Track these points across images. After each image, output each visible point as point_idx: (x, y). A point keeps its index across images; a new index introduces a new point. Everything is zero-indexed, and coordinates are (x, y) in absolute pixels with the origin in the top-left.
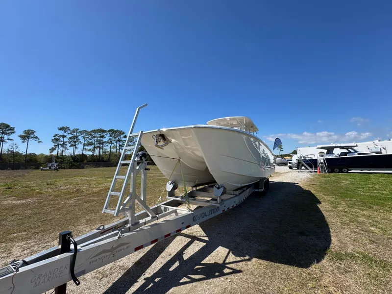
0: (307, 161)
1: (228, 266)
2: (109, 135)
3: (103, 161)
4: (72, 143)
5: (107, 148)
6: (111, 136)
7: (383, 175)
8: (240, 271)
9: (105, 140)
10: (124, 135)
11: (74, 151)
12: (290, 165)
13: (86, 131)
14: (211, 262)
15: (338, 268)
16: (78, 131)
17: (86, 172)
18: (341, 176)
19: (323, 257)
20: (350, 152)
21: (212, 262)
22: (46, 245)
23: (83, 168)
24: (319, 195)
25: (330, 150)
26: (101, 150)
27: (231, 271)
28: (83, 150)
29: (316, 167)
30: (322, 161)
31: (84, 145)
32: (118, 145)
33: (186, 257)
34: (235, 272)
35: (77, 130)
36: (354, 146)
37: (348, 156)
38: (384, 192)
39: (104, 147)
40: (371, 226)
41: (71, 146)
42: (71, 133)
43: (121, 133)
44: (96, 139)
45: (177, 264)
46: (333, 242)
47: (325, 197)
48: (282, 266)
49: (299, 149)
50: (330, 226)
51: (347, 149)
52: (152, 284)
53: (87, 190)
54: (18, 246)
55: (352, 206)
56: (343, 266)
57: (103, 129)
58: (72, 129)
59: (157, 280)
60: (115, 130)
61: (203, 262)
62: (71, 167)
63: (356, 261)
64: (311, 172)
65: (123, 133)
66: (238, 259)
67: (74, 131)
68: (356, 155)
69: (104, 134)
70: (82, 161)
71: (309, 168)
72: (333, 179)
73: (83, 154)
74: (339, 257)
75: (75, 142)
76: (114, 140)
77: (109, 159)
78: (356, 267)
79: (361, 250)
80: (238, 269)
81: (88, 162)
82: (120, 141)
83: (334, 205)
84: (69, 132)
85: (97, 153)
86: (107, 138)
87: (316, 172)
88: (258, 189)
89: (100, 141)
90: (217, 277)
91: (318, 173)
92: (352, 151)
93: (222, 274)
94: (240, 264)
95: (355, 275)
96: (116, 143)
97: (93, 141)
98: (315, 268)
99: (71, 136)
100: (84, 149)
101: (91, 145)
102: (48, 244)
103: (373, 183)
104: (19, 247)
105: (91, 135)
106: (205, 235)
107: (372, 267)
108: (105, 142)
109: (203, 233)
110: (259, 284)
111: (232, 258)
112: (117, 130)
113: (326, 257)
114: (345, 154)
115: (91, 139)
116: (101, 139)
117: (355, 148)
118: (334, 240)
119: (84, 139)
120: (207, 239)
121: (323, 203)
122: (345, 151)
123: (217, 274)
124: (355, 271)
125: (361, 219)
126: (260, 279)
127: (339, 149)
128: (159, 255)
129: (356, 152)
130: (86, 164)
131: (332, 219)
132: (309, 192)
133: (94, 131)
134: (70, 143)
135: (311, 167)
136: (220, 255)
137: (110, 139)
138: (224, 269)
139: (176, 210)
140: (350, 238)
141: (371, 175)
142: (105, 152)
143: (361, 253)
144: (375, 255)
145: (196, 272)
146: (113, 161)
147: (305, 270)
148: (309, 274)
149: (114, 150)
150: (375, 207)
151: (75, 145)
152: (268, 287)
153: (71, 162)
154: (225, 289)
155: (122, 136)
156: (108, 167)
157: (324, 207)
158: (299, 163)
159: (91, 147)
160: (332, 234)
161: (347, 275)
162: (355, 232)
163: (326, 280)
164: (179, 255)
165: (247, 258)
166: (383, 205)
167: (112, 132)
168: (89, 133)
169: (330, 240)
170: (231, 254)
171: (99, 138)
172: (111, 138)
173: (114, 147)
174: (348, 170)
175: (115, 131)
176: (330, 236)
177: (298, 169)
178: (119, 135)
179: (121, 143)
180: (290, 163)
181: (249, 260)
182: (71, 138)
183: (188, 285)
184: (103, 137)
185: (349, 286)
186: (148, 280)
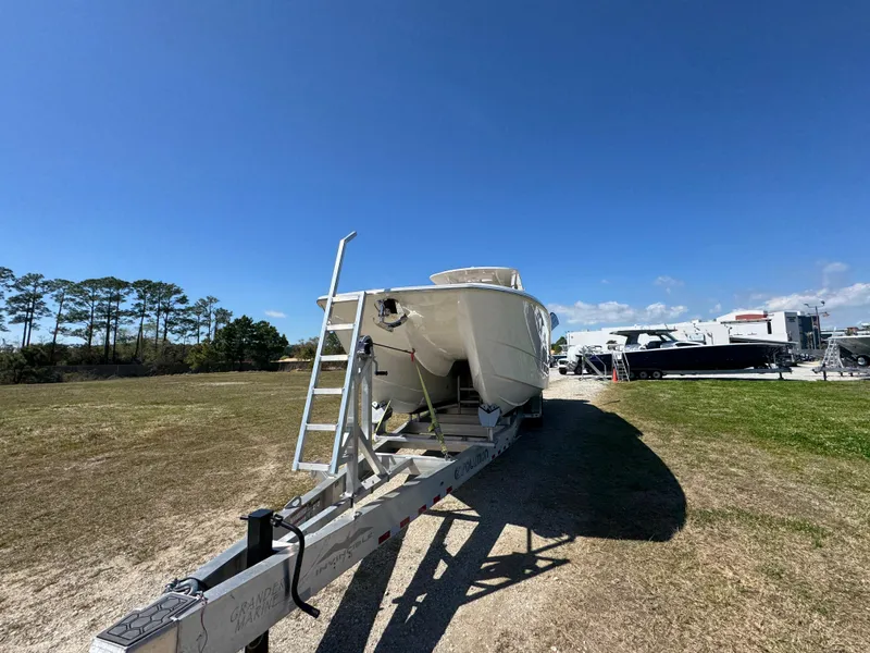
0: (594, 357)
1: (540, 555)
2: (136, 295)
3: (119, 362)
4: (19, 313)
5: (130, 328)
6: (141, 297)
7: (714, 382)
8: (565, 561)
9: (123, 307)
10: (179, 296)
11: (27, 335)
12: (563, 366)
13: (66, 282)
14: (506, 554)
15: (711, 534)
16: (40, 281)
17: (77, 392)
18: (653, 385)
19: (684, 521)
20: (664, 341)
21: (507, 552)
22: (96, 569)
23: (59, 380)
24: (634, 420)
25: (632, 337)
26: (112, 334)
27: (550, 563)
28: (55, 333)
29: (610, 369)
30: (620, 358)
31: (60, 319)
32: (162, 321)
33: (453, 550)
34: (557, 563)
35: (36, 277)
36: (671, 331)
37: (662, 348)
38: (726, 410)
39: (121, 327)
40: (730, 466)
41: (18, 320)
42: (16, 286)
43: (171, 290)
44: (96, 303)
45: (442, 567)
46: (687, 495)
47: (645, 423)
48: (630, 543)
49: (571, 334)
50: (673, 471)
51: (659, 335)
52: (414, 609)
53: (119, 436)
54: (14, 582)
55: (690, 436)
56: (716, 530)
57: (117, 277)
58: (18, 276)
59: (420, 599)
60: (155, 281)
61: (490, 555)
62: (19, 379)
63: (732, 520)
64: (601, 379)
65: (178, 291)
66: (551, 541)
67: (26, 281)
68: (674, 347)
69: (121, 292)
70: (52, 362)
71: (597, 371)
72: (643, 390)
73: (54, 344)
74: (707, 518)
75: (31, 310)
76: (151, 309)
77: (134, 358)
78: (735, 530)
79: (731, 503)
80: (560, 558)
81: (69, 363)
82: (167, 311)
83: (666, 436)
84: (11, 283)
85: (98, 339)
86: (130, 301)
87: (610, 379)
88: (531, 413)
89: (110, 309)
90: (529, 576)
91: (613, 381)
92: (668, 339)
93: (537, 571)
94: (559, 548)
95: (737, 540)
96: (158, 315)
97: (88, 307)
98: (679, 538)
99: (15, 293)
100: (57, 329)
101: (81, 319)
102: (102, 566)
103: (706, 397)
104: (18, 585)
105: (82, 292)
106: (467, 507)
107: (754, 528)
108: (126, 313)
109: (462, 505)
110: (605, 576)
111: (539, 542)
112: (160, 283)
113: (688, 521)
114: (657, 344)
115: (81, 304)
116: (113, 304)
117: (671, 334)
118: (687, 492)
119: (58, 304)
120: (473, 513)
121: (646, 434)
122: (657, 338)
123: (528, 571)
124: (735, 535)
125: (713, 456)
126: (605, 568)
127: (646, 335)
128: (396, 555)
129: (674, 340)
130: (66, 370)
131: (670, 460)
132: (612, 416)
133: (93, 283)
134: (12, 313)
135: (602, 370)
136: (515, 539)
137: (138, 305)
138: (536, 561)
139: (412, 459)
140: (709, 487)
141: (699, 383)
142: (124, 339)
143: (733, 508)
144: (751, 508)
145: (488, 574)
146: (148, 361)
147: (666, 544)
148: (675, 549)
149: (149, 334)
150: (724, 435)
151: (26, 320)
152: (623, 579)
153: (21, 366)
154: (556, 593)
155: (173, 298)
156: (135, 376)
157: (649, 439)
158: (580, 361)
159: (83, 326)
160: (682, 484)
161: (727, 543)
162: (712, 477)
163: (703, 554)
164: (437, 549)
165: (566, 537)
166: (736, 433)
167: (145, 287)
168: (77, 289)
169: (683, 494)
170: (534, 535)
171: (106, 303)
172: (142, 302)
173: (149, 327)
174: (662, 374)
175: (155, 285)
176: (679, 488)
177: (576, 374)
178: (165, 296)
179: (171, 315)
180: (562, 363)
181: (571, 540)
182: (16, 299)
183: (485, 598)
184: (118, 298)
185: (737, 558)
186: (404, 602)
